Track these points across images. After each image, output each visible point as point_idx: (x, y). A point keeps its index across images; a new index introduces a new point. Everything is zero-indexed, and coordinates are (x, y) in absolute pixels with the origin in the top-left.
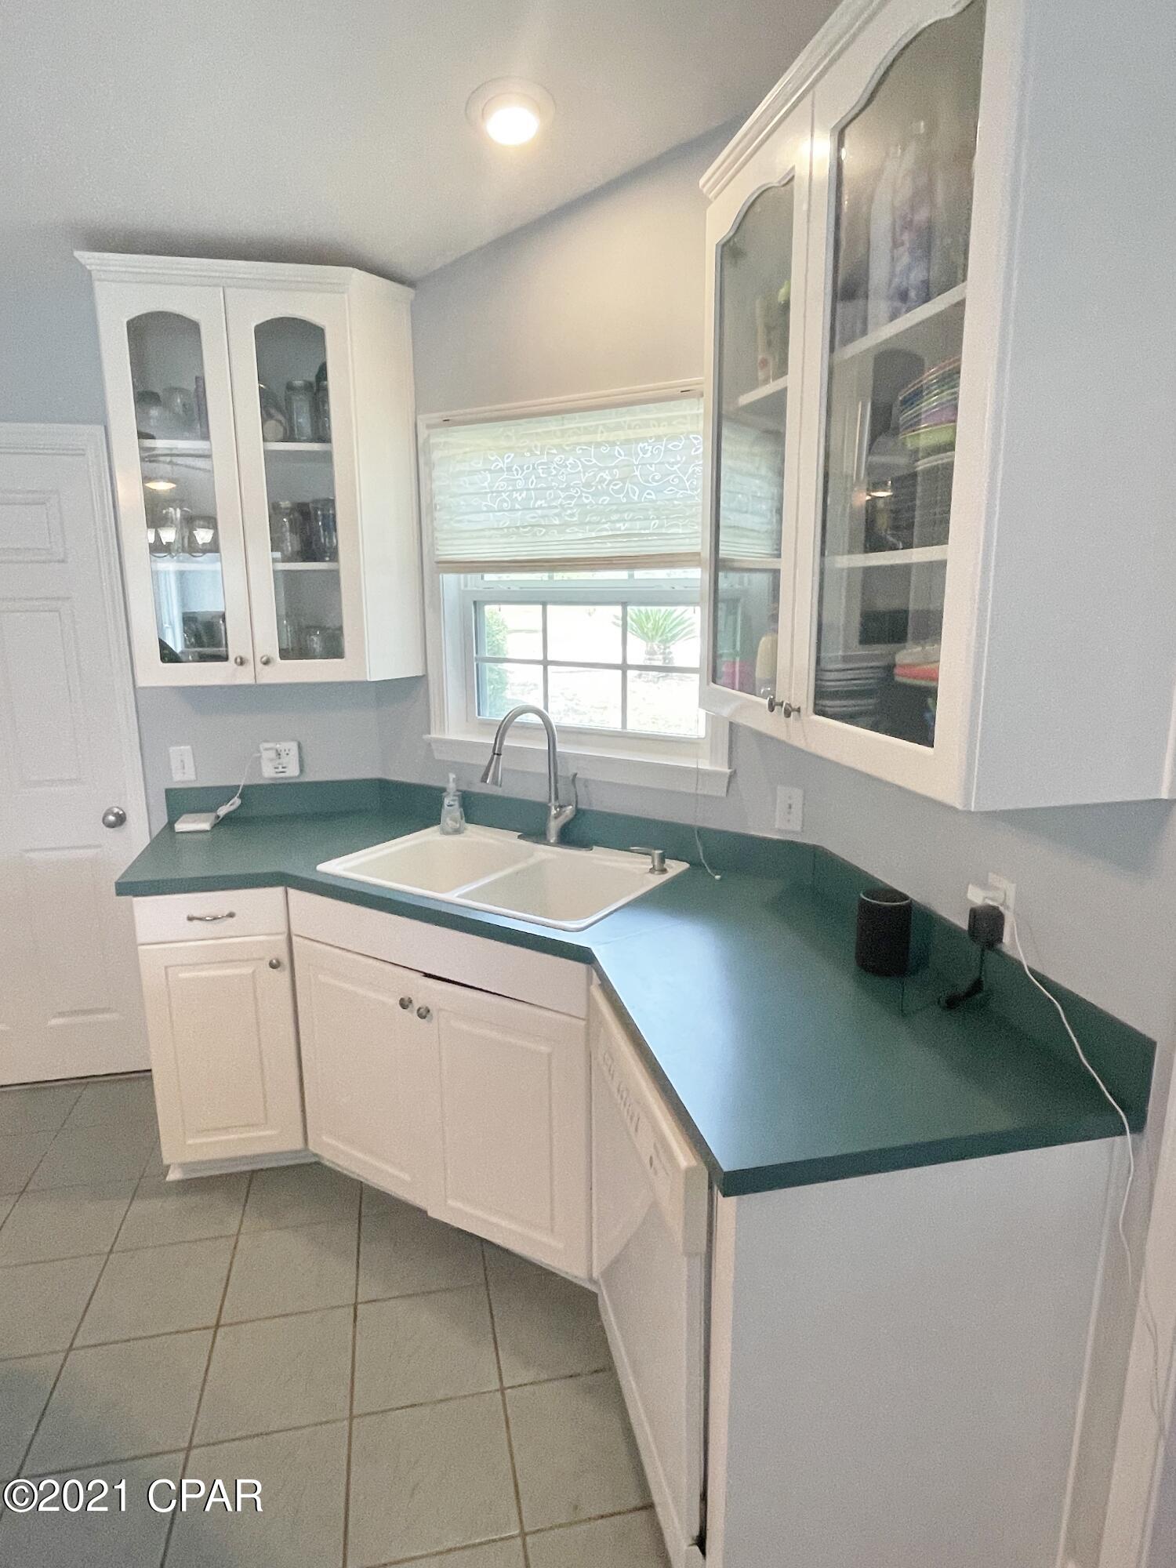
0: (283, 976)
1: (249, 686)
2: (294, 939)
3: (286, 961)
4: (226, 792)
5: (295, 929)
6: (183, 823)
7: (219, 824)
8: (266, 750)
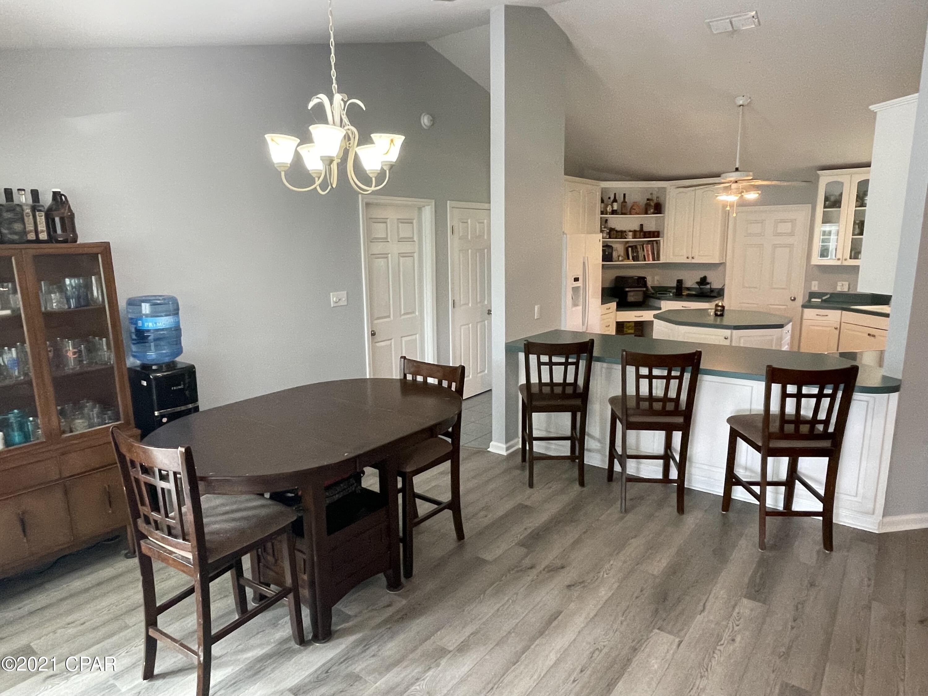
0: (837, 332)
1: (840, 265)
2: (843, 324)
3: (838, 327)
4: (826, 294)
5: (843, 321)
6: (813, 300)
7: (822, 301)
8: (839, 284)
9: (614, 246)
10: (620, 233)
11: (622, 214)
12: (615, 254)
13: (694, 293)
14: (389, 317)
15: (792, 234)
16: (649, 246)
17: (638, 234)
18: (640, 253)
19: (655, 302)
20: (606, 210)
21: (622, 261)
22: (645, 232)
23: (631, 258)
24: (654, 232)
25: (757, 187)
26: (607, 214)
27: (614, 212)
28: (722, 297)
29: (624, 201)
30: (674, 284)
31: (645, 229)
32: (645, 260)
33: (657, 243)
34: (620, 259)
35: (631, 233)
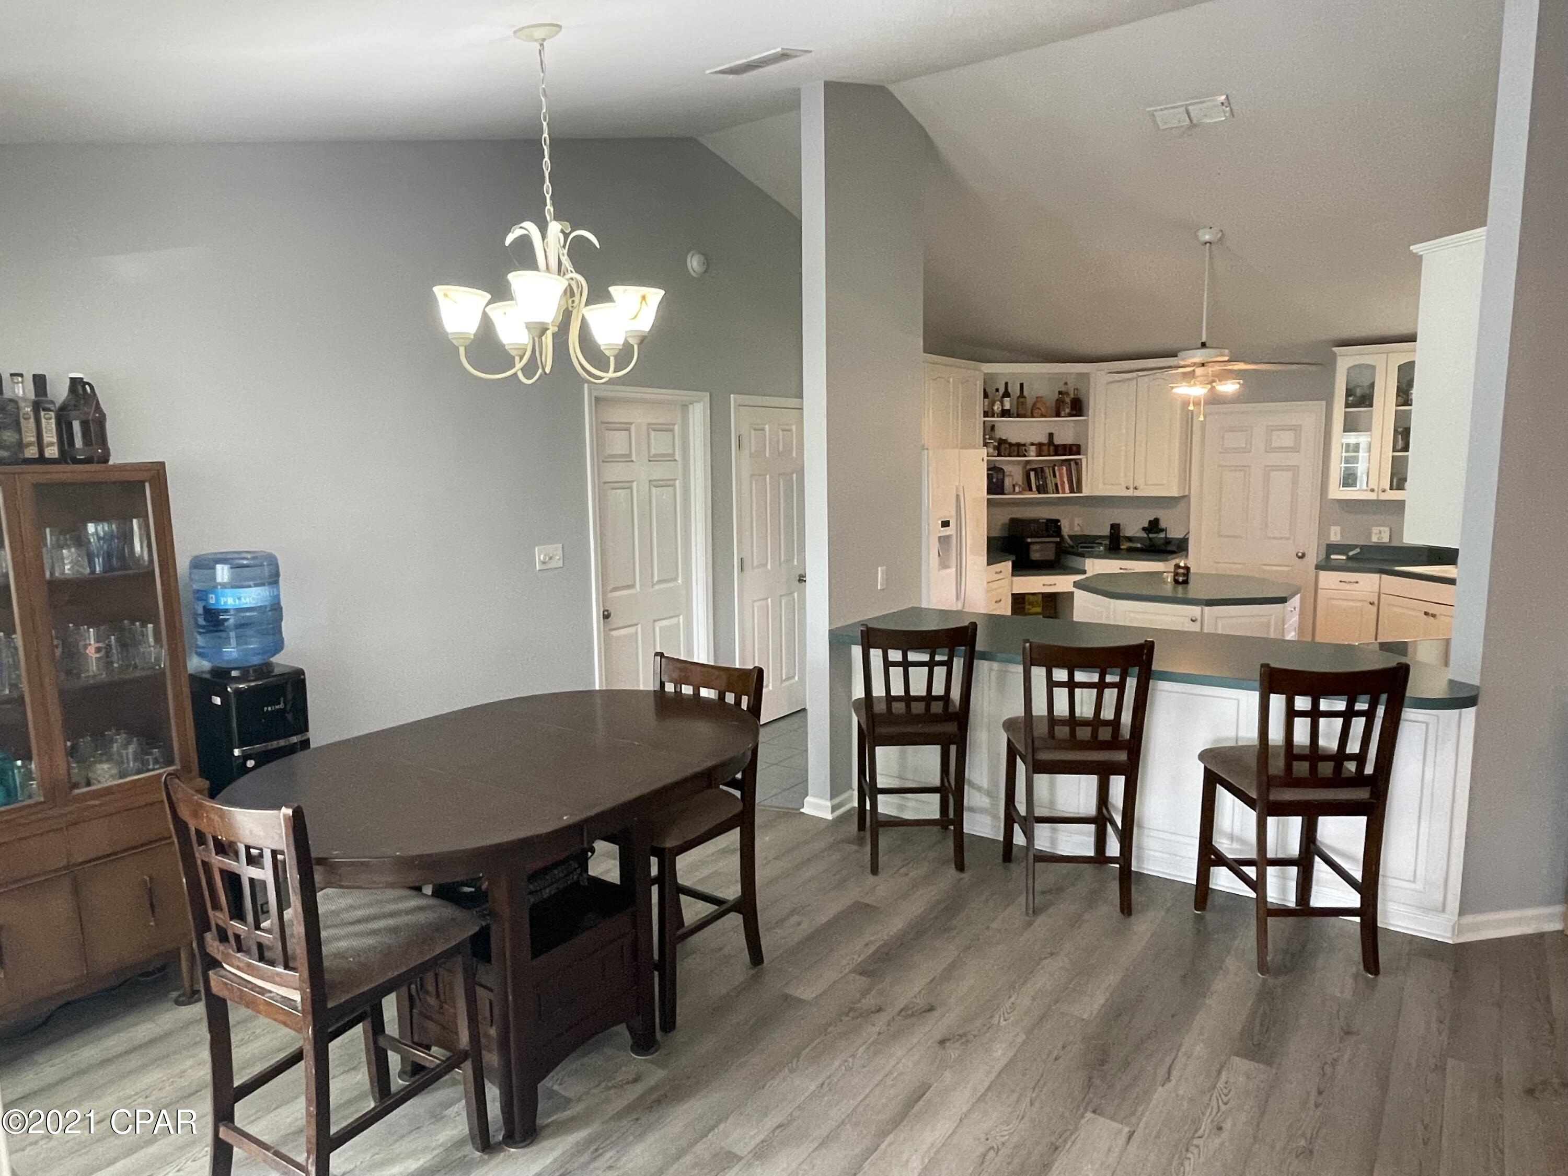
0: (1374, 609)
1: (1374, 500)
2: (1382, 596)
3: (1376, 603)
4: (1354, 547)
5: (1382, 591)
6: (1333, 557)
7: (1349, 558)
8: (1375, 530)
9: (1007, 468)
10: (1016, 448)
11: (1018, 416)
12: (1008, 482)
13: (1139, 545)
14: (632, 586)
15: (1296, 449)
16: (1064, 468)
17: (1045, 448)
18: (1049, 481)
19: (1075, 561)
20: (993, 410)
21: (1020, 493)
22: (1057, 447)
23: (1034, 488)
24: (1071, 446)
25: (1238, 374)
26: (993, 416)
27: (1005, 413)
28: (1184, 553)
29: (1022, 395)
30: (1106, 531)
31: (1057, 441)
32: (1058, 492)
33: (1076, 464)
34: (1017, 489)
35: (1033, 448)
